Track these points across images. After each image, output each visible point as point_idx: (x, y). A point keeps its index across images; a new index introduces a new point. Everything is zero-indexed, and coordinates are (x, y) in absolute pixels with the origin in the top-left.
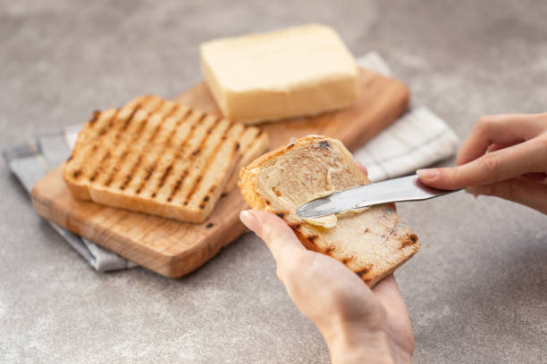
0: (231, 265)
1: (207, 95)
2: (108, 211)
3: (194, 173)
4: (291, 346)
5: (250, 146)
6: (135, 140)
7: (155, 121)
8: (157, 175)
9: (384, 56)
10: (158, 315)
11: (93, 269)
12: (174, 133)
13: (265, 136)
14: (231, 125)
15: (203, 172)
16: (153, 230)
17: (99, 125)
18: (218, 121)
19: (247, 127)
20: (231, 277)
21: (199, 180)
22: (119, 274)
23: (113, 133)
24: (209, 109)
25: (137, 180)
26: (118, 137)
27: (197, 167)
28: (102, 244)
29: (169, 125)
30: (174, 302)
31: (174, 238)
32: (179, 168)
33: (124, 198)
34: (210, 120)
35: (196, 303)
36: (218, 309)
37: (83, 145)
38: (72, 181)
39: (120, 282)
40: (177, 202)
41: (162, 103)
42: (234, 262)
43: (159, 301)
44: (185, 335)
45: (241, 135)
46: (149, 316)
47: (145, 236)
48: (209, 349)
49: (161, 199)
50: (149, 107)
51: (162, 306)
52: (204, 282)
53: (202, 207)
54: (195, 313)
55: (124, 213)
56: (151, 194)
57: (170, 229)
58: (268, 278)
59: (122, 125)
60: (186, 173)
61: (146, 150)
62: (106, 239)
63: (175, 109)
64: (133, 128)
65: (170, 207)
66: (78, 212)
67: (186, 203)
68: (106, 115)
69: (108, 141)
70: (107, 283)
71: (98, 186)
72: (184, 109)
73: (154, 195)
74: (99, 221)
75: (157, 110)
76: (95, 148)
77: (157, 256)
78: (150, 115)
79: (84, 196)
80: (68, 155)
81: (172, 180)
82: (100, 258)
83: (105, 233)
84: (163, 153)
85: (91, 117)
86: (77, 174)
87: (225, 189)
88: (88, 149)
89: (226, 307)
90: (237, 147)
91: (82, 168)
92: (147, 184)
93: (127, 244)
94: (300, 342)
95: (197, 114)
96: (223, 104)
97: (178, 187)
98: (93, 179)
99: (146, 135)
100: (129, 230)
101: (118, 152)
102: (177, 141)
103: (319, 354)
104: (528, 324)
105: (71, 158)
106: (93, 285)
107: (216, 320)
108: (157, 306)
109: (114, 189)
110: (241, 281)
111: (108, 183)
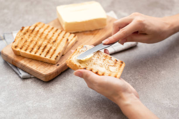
0: (64, 78)
1: (59, 22)
2: (25, 59)
3: (54, 48)
4: (82, 104)
5: (72, 40)
6: (35, 37)
7: (41, 31)
8: (42, 48)
9: (115, 12)
10: (40, 93)
11: (20, 77)
12: (47, 35)
13: (76, 37)
14: (66, 33)
15: (56, 48)
16: (39, 66)
17: (24, 31)
18: (62, 31)
19: (71, 33)
20: (64, 82)
21: (55, 50)
22: (28, 79)
23: (28, 34)
24: (59, 27)
25: (35, 49)
26: (29, 35)
27: (55, 46)
28: (23, 70)
29: (46, 32)
30: (46, 89)
31: (46, 69)
32: (49, 46)
33: (31, 55)
34: (59, 31)
35: (53, 90)
36: (60, 92)
37: (18, 37)
38: (14, 49)
39: (29, 82)
40: (48, 57)
41: (44, 25)
42: (65, 77)
43: (41, 89)
44: (49, 100)
45: (69, 36)
46: (37, 93)
47: (37, 68)
48: (56, 104)
49: (43, 56)
50: (39, 26)
51: (42, 90)
52: (56, 83)
53: (56, 59)
54: (52, 93)
55: (31, 60)
57: (45, 66)
58: (76, 82)
59: (31, 31)
60: (51, 48)
61: (38, 40)
62: (25, 68)
63: (48, 27)
64: (34, 33)
65: (45, 58)
66: (16, 59)
67: (50, 58)
68: (26, 28)
69: (26, 37)
70: (24, 82)
71: (23, 51)
72: (51, 27)
73: (40, 55)
74: (23, 62)
75: (42, 27)
76: (22, 39)
77: (41, 74)
78: (40, 29)
79: (18, 54)
80: (14, 40)
81: (46, 50)
82: (23, 74)
83: (24, 66)
84: (44, 41)
85: (21, 29)
86: (16, 47)
87: (63, 54)
88: (20, 39)
89: (62, 91)
90: (68, 40)
91: (18, 45)
92: (38, 51)
93: (31, 70)
94: (85, 103)
95: (55, 29)
96: (64, 26)
97: (48, 52)
98: (21, 49)
99: (39, 35)
100: (32, 65)
101: (29, 40)
102: (48, 37)
103: (91, 107)
104: (158, 100)
105: (14, 42)
106: (20, 82)
107: (59, 95)
108: (40, 90)
109: (28, 52)
110: (67, 83)
111: (26, 50)
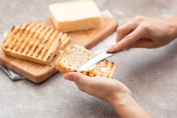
0: (57, 79)
1: (51, 22)
2: (16, 60)
3: (46, 48)
4: (75, 107)
5: (64, 40)
6: (26, 36)
7: (33, 30)
8: (33, 48)
9: (111, 11)
10: (32, 95)
11: (11, 79)
12: (39, 34)
13: (69, 37)
14: (59, 32)
15: (49, 48)
16: (31, 67)
17: (14, 31)
18: (54, 31)
19: (64, 33)
20: (56, 83)
21: (47, 51)
22: (19, 81)
23: (19, 34)
24: (51, 27)
25: (26, 50)
26: (21, 35)
27: (47, 46)
28: (14, 71)
29: (38, 32)
30: (37, 91)
31: (38, 70)
32: (41, 46)
33: (22, 56)
34: (51, 31)
35: (44, 92)
36: (52, 94)
37: (9, 37)
38: (5, 49)
39: (20, 83)
40: (39, 58)
41: (36, 24)
42: (58, 78)
43: (32, 91)
44: (40, 102)
45: (62, 36)
46: (29, 96)
47: (29, 69)
48: (48, 107)
49: (34, 56)
50: (31, 26)
51: (33, 92)
52: (47, 85)
53: (48, 60)
54: (44, 95)
55: (22, 61)
56: (31, 54)
57: (37, 67)
58: (69, 84)
59: (22, 31)
60: (43, 48)
61: (30, 40)
62: (15, 69)
63: (40, 26)
64: (26, 32)
65: (37, 59)
66: (7, 60)
67: (42, 58)
68: (17, 28)
69: (17, 36)
70: (15, 84)
71: (13, 51)
72: (43, 26)
73: (32, 55)
74: (14, 63)
75: (34, 26)
76: (13, 39)
77: (32, 76)
78: (31, 28)
79: (9, 54)
80: (4, 41)
81: (38, 50)
82: (13, 75)
83: (15, 67)
84: (36, 41)
85: (12, 28)
86: (6, 47)
87: (56, 54)
88: (10, 39)
89: (54, 93)
90: (60, 40)
91: (8, 45)
92: (30, 51)
93: (22, 71)
94: (78, 106)
95: (47, 28)
96: (56, 25)
97: (40, 53)
98: (12, 49)
99: (30, 35)
100: (23, 66)
101: (20, 40)
102: (40, 37)
103: (84, 110)
104: (154, 102)
105: (5, 42)
106: (11, 84)
107: (51, 98)
108: (31, 92)
109: (19, 53)
110: (60, 85)
111: (17, 50)
